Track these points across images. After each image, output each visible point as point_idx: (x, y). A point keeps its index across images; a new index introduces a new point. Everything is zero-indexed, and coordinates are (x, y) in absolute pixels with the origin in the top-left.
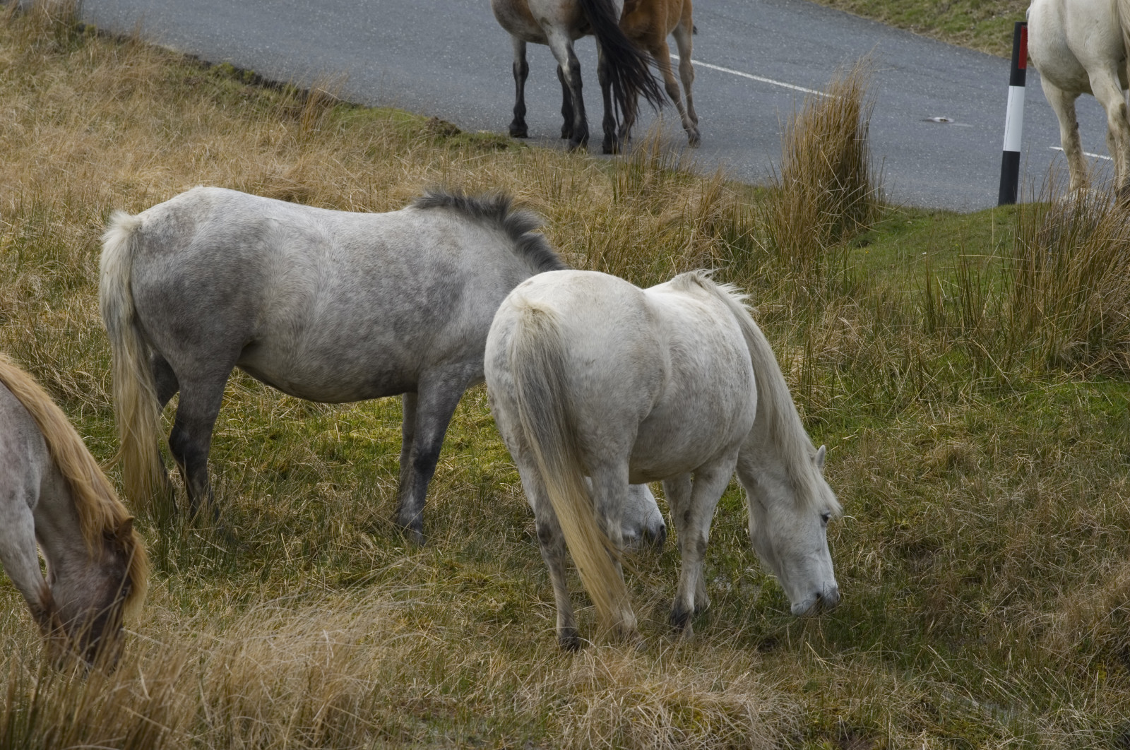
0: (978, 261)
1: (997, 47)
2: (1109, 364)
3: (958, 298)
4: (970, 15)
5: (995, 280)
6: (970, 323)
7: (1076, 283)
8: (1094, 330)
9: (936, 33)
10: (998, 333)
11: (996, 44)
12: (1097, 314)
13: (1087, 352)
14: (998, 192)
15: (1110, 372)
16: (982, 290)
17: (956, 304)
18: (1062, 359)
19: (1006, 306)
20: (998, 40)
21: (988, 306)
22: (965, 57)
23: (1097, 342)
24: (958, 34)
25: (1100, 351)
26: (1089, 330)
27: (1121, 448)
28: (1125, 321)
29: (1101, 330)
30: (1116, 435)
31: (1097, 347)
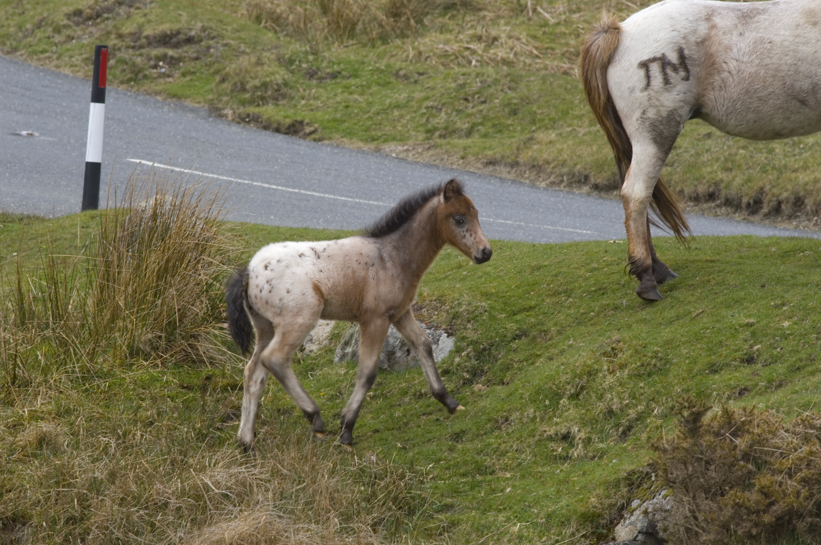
0: (64, 261)
1: (77, 69)
2: (183, 353)
3: (46, 295)
4: (52, 40)
5: (79, 279)
6: (57, 317)
7: (153, 280)
8: (170, 322)
9: (22, 55)
10: (83, 326)
11: (76, 66)
12: (172, 308)
13: (163, 343)
14: (81, 199)
15: (184, 360)
16: (69, 287)
17: (44, 300)
18: (141, 349)
19: (90, 302)
20: (78, 63)
21: (73, 302)
22: (48, 77)
23: (172, 334)
24: (42, 56)
25: (175, 341)
26: (165, 322)
27: (194, 429)
28: (197, 315)
29: (175, 323)
30: (189, 417)
31: (172, 338)
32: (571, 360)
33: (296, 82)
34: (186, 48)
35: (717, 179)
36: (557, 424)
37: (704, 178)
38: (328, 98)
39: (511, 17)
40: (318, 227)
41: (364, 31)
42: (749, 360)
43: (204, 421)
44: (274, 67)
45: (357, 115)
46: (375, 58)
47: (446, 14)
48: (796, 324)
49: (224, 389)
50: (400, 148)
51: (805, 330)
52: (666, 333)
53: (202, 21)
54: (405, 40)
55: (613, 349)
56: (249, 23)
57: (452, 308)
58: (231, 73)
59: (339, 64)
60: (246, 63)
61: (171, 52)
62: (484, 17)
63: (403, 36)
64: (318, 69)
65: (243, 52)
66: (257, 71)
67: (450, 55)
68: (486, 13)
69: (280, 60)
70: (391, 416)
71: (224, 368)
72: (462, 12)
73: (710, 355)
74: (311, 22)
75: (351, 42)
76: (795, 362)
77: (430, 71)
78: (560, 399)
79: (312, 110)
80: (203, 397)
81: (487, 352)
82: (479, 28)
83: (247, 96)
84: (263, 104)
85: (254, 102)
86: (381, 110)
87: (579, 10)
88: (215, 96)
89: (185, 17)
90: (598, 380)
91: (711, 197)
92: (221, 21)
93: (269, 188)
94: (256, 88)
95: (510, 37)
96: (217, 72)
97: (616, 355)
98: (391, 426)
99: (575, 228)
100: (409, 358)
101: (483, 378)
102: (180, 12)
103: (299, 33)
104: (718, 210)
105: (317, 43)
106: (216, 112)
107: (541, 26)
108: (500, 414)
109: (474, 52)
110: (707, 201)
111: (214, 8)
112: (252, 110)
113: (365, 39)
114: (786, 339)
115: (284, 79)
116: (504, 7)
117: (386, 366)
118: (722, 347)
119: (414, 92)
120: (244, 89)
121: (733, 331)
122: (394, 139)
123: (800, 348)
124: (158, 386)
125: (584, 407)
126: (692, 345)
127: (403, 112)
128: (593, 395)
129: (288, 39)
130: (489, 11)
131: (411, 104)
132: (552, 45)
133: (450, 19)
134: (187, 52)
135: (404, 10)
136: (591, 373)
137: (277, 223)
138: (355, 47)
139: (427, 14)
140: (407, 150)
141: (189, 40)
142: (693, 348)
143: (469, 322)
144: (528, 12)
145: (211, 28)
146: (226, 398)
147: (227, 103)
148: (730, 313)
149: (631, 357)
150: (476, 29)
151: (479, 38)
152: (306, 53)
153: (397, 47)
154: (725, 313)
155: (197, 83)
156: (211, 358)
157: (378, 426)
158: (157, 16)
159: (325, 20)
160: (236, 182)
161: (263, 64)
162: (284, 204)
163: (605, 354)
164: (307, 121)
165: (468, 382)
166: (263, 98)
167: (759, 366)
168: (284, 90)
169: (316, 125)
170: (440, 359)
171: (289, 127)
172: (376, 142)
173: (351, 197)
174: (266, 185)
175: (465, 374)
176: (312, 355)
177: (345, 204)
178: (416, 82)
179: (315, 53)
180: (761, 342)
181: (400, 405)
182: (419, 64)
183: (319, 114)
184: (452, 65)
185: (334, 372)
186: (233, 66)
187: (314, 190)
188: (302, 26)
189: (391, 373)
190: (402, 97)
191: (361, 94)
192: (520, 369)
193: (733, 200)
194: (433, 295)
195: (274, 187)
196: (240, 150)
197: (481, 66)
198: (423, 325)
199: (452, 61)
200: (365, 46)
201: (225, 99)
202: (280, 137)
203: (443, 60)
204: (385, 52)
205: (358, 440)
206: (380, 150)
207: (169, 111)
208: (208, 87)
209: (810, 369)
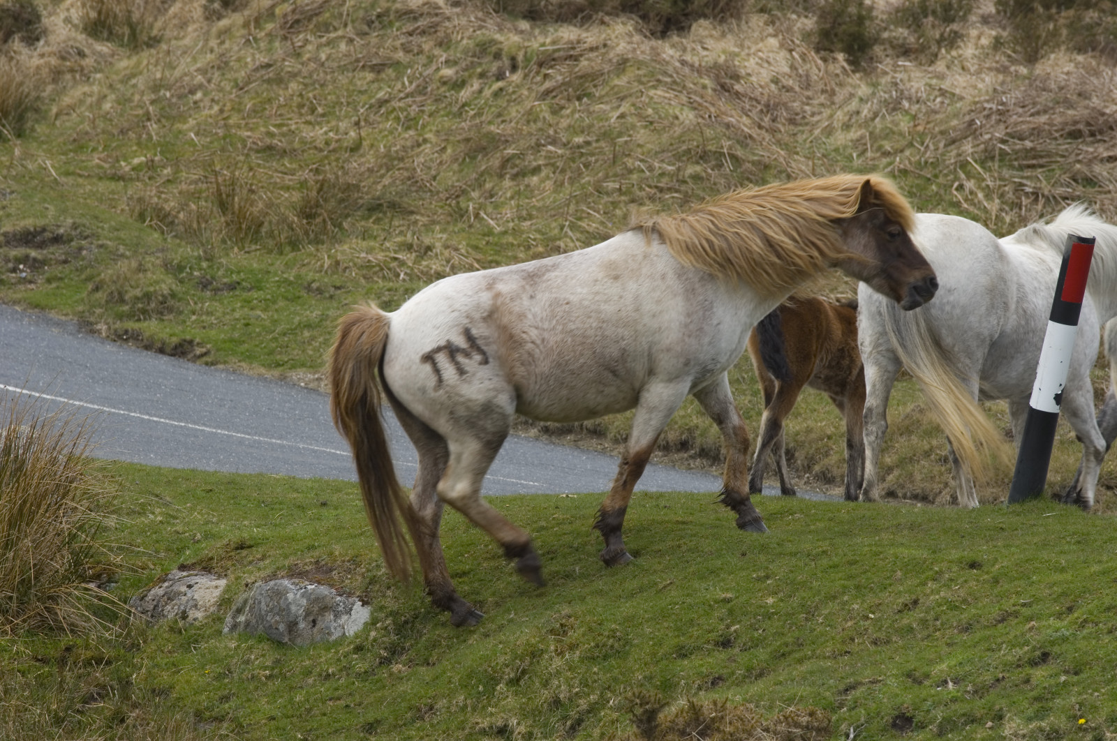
2: (39, 618)
8: (23, 580)
12: (26, 563)
13: (14, 605)
15: (39, 627)
23: (26, 594)
25: (28, 604)
26: (17, 580)
27: (49, 711)
28: (57, 572)
29: (30, 580)
30: (44, 697)
31: (26, 599)
32: (511, 638)
33: (186, 293)
34: (52, 249)
35: (692, 424)
36: (492, 714)
37: (676, 423)
38: (224, 314)
39: (448, 223)
40: (207, 468)
41: (271, 234)
42: (726, 643)
43: (61, 701)
44: (159, 275)
45: (259, 335)
46: (282, 268)
47: (370, 217)
48: (782, 601)
49: (88, 663)
50: (310, 376)
51: (793, 608)
52: (627, 608)
53: (73, 217)
54: (320, 246)
55: (562, 625)
56: (130, 221)
57: (368, 571)
58: (107, 280)
59: (239, 272)
60: (125, 269)
61: (33, 253)
62: (416, 222)
63: (317, 242)
64: (213, 278)
65: (122, 256)
66: (139, 279)
67: (374, 266)
68: (418, 217)
69: (167, 266)
70: (291, 701)
71: (88, 638)
72: (389, 215)
73: (678, 636)
74: (207, 222)
75: (254, 247)
76: (780, 645)
77: (349, 284)
78: (497, 685)
79: (204, 328)
80: (61, 672)
81: (410, 625)
82: (409, 235)
83: (126, 308)
84: (145, 319)
85: (134, 316)
86: (288, 329)
87: (530, 217)
88: (87, 307)
89: (52, 211)
90: (543, 663)
91: (684, 445)
92: (96, 218)
93: (149, 420)
94: (137, 298)
95: (447, 247)
96: (89, 279)
97: (565, 633)
98: (290, 713)
99: (520, 478)
100: (315, 630)
101: (404, 657)
102: (46, 205)
103: (191, 234)
104: (691, 462)
105: (213, 247)
106: (86, 326)
107: (484, 235)
108: (423, 701)
109: (402, 263)
110: (678, 451)
111: (88, 201)
112: (131, 325)
113: (271, 243)
114: (769, 618)
115: (170, 289)
116: (440, 211)
117: (286, 640)
118: (693, 626)
119: (328, 309)
120: (122, 301)
121: (707, 608)
122: (303, 365)
123: (786, 630)
124: (7, 657)
125: (525, 694)
126: (658, 623)
127: (315, 333)
128: (537, 681)
129: (178, 241)
130: (422, 215)
131: (324, 323)
132: (496, 258)
133: (374, 223)
134: (53, 253)
135: (319, 211)
136: (535, 654)
137: (158, 463)
138: (258, 253)
139: (347, 216)
140: (319, 379)
141: (57, 240)
142: (658, 626)
143: (389, 588)
144: (469, 218)
145: (84, 226)
146: (89, 674)
147: (101, 316)
148: (704, 585)
149: (583, 635)
150: (405, 236)
151: (409, 247)
152: (199, 258)
153: (310, 255)
154: (697, 586)
155: (64, 291)
156: (72, 624)
157: (273, 713)
158: (18, 209)
159: (223, 219)
160: (110, 413)
161: (146, 271)
162: (167, 440)
163: (552, 631)
164: (197, 340)
165: (385, 662)
166: (144, 312)
167: (737, 650)
168: (171, 302)
169: (209, 346)
170: (352, 633)
171: (176, 348)
172: (281, 368)
173: (249, 434)
174: (146, 417)
175: (382, 652)
176: (197, 623)
177: (241, 442)
178: (331, 297)
179: (210, 259)
180: (739, 622)
181: (301, 687)
182: (335, 276)
183: (213, 332)
184: (375, 279)
185: (223, 645)
186: (110, 272)
187: (204, 425)
188: (195, 225)
189: (292, 648)
190: (314, 315)
191: (265, 310)
192: (449, 647)
193: (710, 450)
194: (347, 554)
195: (155, 419)
196: (115, 373)
197: (411, 280)
198: (333, 591)
199: (375, 273)
200: (270, 252)
201: (98, 311)
202: (165, 358)
203: (364, 272)
204: (295, 259)
205: (249, 729)
206: (285, 378)
207: (30, 324)
208: (78, 297)
209: (797, 655)
